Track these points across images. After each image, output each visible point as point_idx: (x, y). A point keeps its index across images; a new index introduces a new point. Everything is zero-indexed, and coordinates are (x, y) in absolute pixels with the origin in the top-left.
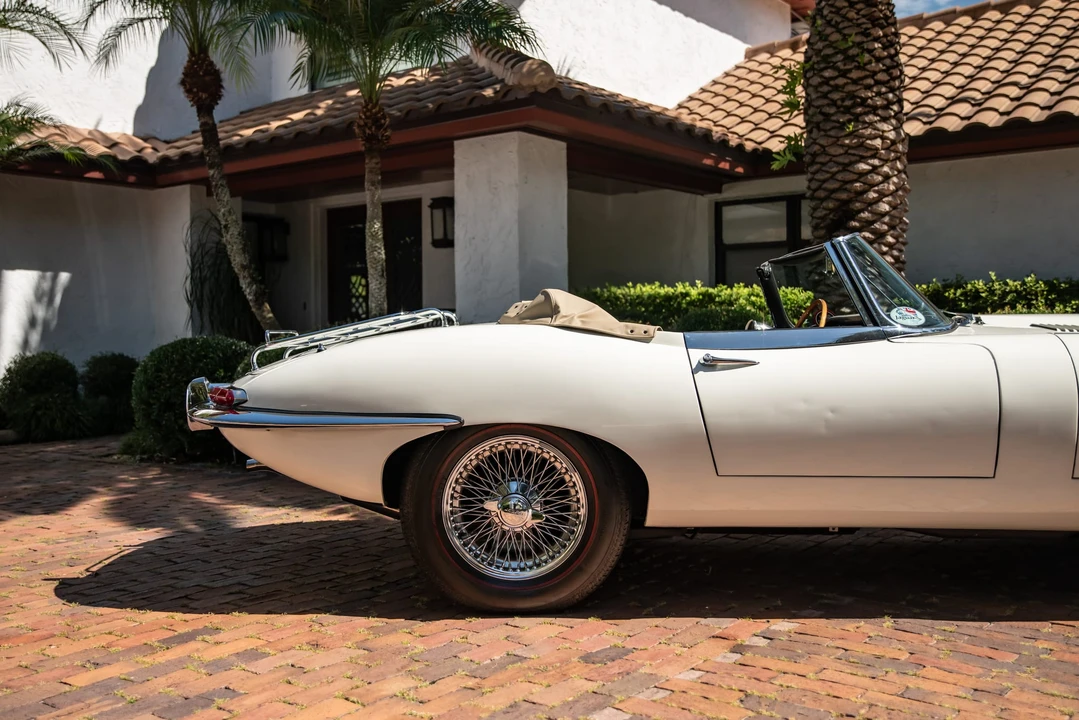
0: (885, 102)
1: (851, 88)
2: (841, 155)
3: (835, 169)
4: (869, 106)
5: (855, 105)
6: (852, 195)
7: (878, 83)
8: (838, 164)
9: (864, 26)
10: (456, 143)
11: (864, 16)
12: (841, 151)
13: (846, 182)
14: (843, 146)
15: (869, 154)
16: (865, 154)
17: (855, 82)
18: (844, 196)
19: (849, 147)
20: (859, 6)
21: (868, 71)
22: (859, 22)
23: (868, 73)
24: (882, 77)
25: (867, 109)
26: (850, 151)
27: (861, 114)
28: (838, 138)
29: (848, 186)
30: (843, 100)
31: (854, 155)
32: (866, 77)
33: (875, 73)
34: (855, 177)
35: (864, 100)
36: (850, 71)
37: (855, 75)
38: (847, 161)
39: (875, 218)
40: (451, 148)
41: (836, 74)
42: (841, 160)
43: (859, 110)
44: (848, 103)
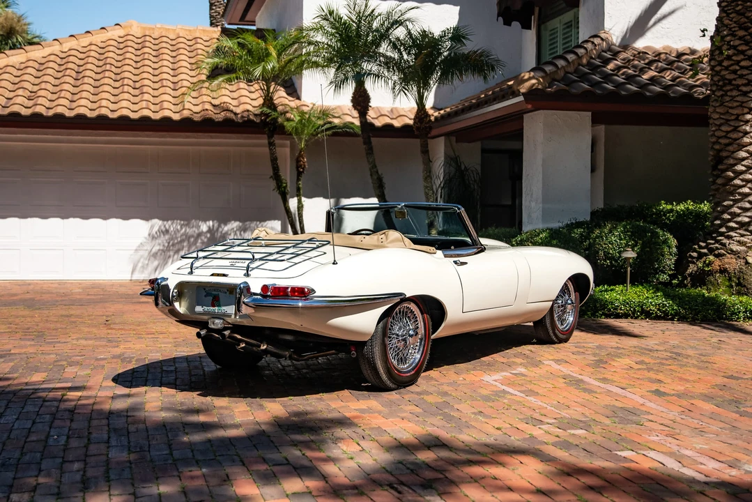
0: (747, 81)
1: (723, 73)
2: (717, 119)
3: (714, 129)
4: (733, 85)
5: (725, 85)
6: (723, 146)
7: (742, 68)
8: (716, 125)
9: (733, 29)
10: (525, 116)
11: (735, 22)
12: (718, 117)
13: (719, 138)
14: (718, 113)
15: (733, 117)
16: (730, 118)
17: (727, 68)
18: (717, 147)
19: (721, 114)
20: (731, 16)
21: (734, 60)
22: (732, 26)
23: (733, 62)
24: (743, 64)
25: (732, 87)
26: (722, 116)
27: (728, 91)
28: (715, 107)
29: (720, 140)
30: (719, 81)
31: (723, 119)
32: (732, 65)
33: (739, 62)
34: (724, 134)
35: (730, 81)
36: (722, 61)
37: (725, 63)
38: (718, 123)
39: (735, 162)
40: (522, 119)
41: (717, 63)
42: (716, 122)
43: (728, 88)
44: (721, 83)
